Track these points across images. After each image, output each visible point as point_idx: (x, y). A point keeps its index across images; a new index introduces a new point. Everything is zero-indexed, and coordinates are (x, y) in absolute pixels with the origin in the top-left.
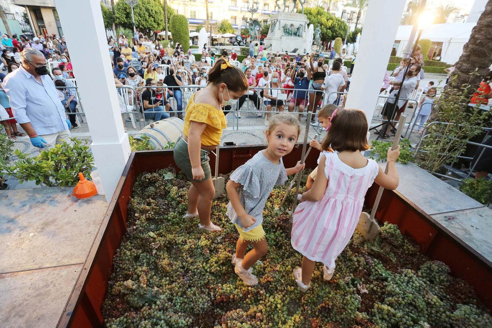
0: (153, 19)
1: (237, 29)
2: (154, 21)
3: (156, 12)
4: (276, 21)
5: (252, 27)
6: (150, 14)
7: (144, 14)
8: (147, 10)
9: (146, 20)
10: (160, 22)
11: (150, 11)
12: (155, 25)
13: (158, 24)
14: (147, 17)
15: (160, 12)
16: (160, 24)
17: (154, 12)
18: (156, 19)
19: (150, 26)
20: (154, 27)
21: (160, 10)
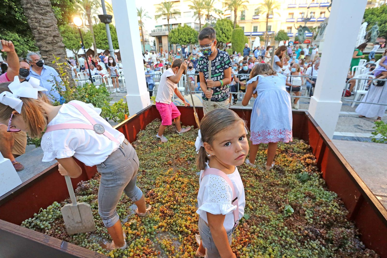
0: (224, 35)
1: (292, 36)
2: (226, 37)
3: (227, 30)
4: (326, 25)
5: (301, 33)
6: (223, 32)
7: (219, 32)
8: (221, 29)
9: (220, 36)
10: (229, 37)
11: (223, 30)
12: (226, 39)
13: (228, 38)
14: (221, 34)
15: (230, 30)
16: (229, 38)
17: (226, 30)
18: (227, 35)
19: (222, 40)
20: (225, 41)
21: (230, 29)
